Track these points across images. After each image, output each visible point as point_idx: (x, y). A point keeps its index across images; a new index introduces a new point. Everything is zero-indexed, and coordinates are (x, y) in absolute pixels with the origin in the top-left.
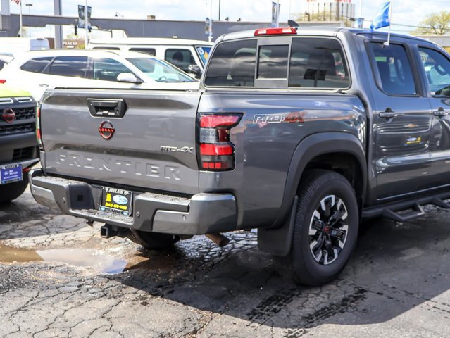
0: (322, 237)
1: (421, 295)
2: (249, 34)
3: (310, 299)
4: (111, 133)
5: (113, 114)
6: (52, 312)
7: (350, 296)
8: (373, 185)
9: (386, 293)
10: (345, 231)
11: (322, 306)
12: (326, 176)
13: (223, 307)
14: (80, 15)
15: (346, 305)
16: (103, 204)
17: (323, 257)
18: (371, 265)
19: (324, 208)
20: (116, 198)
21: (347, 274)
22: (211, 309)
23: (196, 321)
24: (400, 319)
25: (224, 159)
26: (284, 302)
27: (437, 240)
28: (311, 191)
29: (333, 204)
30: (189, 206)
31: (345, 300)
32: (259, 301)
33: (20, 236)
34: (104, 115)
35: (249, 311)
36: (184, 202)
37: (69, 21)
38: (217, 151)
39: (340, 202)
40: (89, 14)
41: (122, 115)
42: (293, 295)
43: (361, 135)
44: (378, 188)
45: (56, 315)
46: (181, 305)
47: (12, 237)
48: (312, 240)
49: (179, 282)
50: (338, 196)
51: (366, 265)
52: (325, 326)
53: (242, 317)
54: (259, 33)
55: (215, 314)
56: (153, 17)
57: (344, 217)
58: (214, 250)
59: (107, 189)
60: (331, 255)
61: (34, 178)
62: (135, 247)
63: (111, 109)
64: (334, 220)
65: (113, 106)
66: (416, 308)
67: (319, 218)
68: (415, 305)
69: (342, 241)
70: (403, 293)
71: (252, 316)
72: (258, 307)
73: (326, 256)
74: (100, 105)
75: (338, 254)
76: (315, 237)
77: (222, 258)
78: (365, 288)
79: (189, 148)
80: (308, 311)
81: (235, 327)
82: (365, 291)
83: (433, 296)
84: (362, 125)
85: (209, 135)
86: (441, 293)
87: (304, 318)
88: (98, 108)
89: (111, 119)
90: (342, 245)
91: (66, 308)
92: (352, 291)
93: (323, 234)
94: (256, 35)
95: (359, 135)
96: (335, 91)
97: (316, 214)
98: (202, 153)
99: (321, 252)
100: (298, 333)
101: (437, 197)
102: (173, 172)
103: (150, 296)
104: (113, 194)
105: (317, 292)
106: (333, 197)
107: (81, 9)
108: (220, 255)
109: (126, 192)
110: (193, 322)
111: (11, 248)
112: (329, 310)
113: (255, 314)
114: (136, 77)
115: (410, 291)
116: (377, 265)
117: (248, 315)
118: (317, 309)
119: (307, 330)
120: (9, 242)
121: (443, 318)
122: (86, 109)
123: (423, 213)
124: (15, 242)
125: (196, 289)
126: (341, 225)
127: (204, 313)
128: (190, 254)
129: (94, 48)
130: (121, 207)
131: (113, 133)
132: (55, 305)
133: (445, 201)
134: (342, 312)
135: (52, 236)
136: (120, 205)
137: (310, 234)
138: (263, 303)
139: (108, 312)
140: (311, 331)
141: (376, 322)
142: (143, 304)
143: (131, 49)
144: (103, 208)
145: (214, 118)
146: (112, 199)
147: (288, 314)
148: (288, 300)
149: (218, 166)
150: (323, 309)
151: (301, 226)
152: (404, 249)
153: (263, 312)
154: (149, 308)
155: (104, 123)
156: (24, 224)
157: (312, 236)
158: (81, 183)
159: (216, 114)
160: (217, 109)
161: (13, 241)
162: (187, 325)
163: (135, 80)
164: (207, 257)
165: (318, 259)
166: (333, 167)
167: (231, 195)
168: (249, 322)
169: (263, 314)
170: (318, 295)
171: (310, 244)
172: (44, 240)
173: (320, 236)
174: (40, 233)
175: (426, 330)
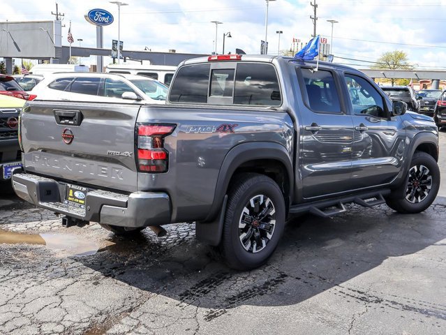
0: (252, 230)
1: (332, 280)
2: (205, 59)
3: (238, 282)
4: (71, 138)
5: (72, 123)
6: (15, 289)
7: (272, 280)
8: (299, 186)
9: (303, 278)
10: (273, 225)
11: (246, 288)
12: (255, 178)
13: (161, 288)
14: (113, 47)
15: (267, 288)
16: (66, 198)
17: (252, 246)
18: (297, 253)
19: (253, 205)
20: (77, 194)
21: (275, 261)
22: (150, 290)
23: (135, 300)
24: (308, 302)
25: (159, 162)
26: (215, 284)
27: (358, 232)
28: (241, 191)
29: (261, 202)
30: (127, 202)
31: (267, 283)
32: (195, 283)
33: (17, 222)
34: (66, 124)
35: (182, 291)
36: (123, 199)
37: (107, 53)
38: (152, 156)
39: (268, 200)
40: (121, 47)
41: (79, 123)
42: (224, 278)
43: (289, 146)
44: (304, 189)
45: (17, 292)
46: (126, 285)
47: (10, 223)
48: (242, 233)
49: (133, 264)
50: (267, 195)
51: (294, 253)
52: (244, 306)
53: (175, 298)
54: (212, 59)
55: (153, 294)
56: (174, 51)
57: (271, 214)
58: (172, 237)
59: (69, 185)
60: (260, 245)
61: (15, 175)
62: (108, 233)
63: (70, 118)
64: (262, 215)
65: (72, 116)
66: (325, 292)
67: (248, 213)
68: (324, 290)
69: (270, 233)
70: (318, 278)
71: (184, 296)
72: (192, 289)
73: (255, 246)
74: (62, 115)
75: (266, 244)
76: (245, 230)
77: (175, 244)
78: (286, 273)
79: (129, 152)
80: (233, 293)
81: (166, 306)
82: (286, 276)
83: (342, 282)
84: (290, 137)
85: (145, 142)
86: (349, 279)
87: (228, 299)
88: (62, 118)
89: (71, 128)
90: (269, 236)
91: (28, 286)
92: (275, 276)
93: (253, 227)
94: (210, 60)
95: (288, 145)
96: (268, 108)
97: (246, 210)
98: (139, 157)
99: (250, 242)
100: (218, 313)
101: (358, 197)
102: (118, 173)
103: (103, 277)
104: (74, 190)
105: (245, 276)
106: (262, 196)
107: (115, 43)
108: (175, 242)
109: (84, 189)
110: (132, 301)
111: (6, 231)
112: (251, 292)
113: (186, 295)
114: (137, 95)
115: (323, 277)
116: (303, 253)
117: (181, 295)
118: (241, 291)
119: (227, 310)
120: (5, 227)
121: (345, 302)
122: (53, 118)
123: (344, 210)
124: (11, 227)
125: (144, 271)
126: (269, 220)
127: (144, 292)
128: (153, 240)
129: (110, 72)
130: (80, 201)
131: (72, 139)
132: (20, 283)
133: (366, 201)
134: (262, 294)
135: (43, 222)
136: (79, 199)
137: (240, 227)
138: (197, 285)
139: (62, 290)
140: (230, 311)
141: (287, 304)
142: (94, 284)
143: (139, 74)
144: (66, 202)
145: (150, 128)
146: (73, 193)
147: (215, 295)
148: (218, 283)
149: (153, 169)
150: (246, 291)
151: (230, 220)
152: (327, 240)
153: (194, 293)
154: (99, 287)
155: (66, 130)
156: (24, 211)
157: (241, 229)
158: (50, 180)
159: (153, 125)
160: (153, 120)
161: (9, 225)
162: (126, 304)
163: (136, 97)
164: (164, 243)
165: (247, 248)
166: (267, 171)
167: (165, 194)
168: (179, 302)
169: (193, 295)
170: (245, 278)
171: (239, 235)
172: (34, 225)
173: (250, 229)
174: (34, 219)
175: (328, 312)
